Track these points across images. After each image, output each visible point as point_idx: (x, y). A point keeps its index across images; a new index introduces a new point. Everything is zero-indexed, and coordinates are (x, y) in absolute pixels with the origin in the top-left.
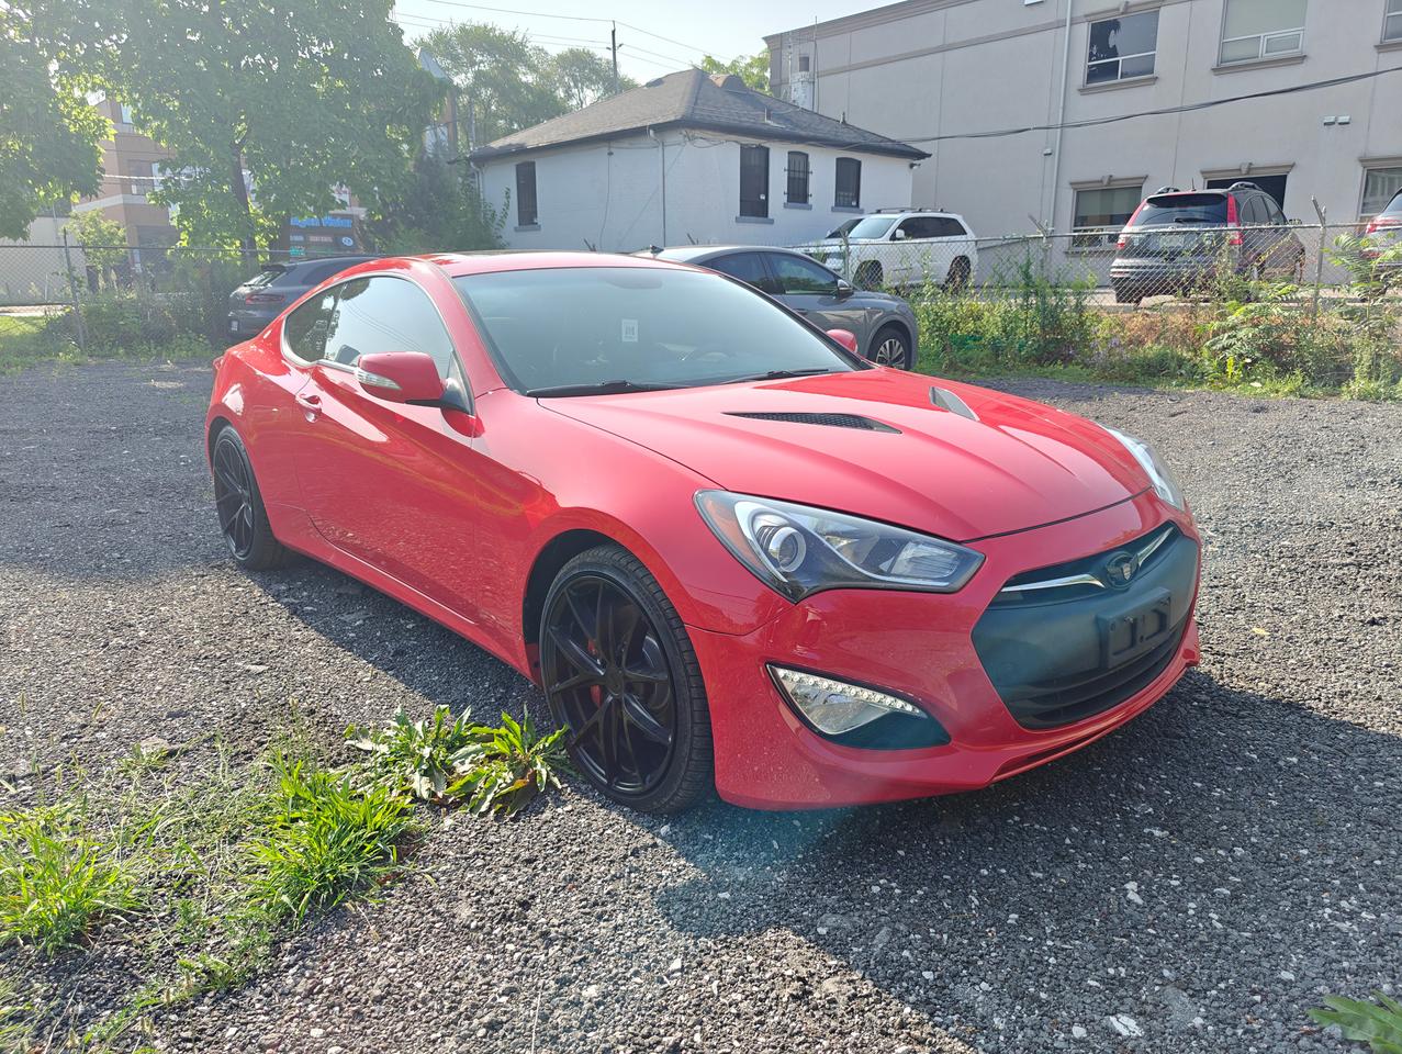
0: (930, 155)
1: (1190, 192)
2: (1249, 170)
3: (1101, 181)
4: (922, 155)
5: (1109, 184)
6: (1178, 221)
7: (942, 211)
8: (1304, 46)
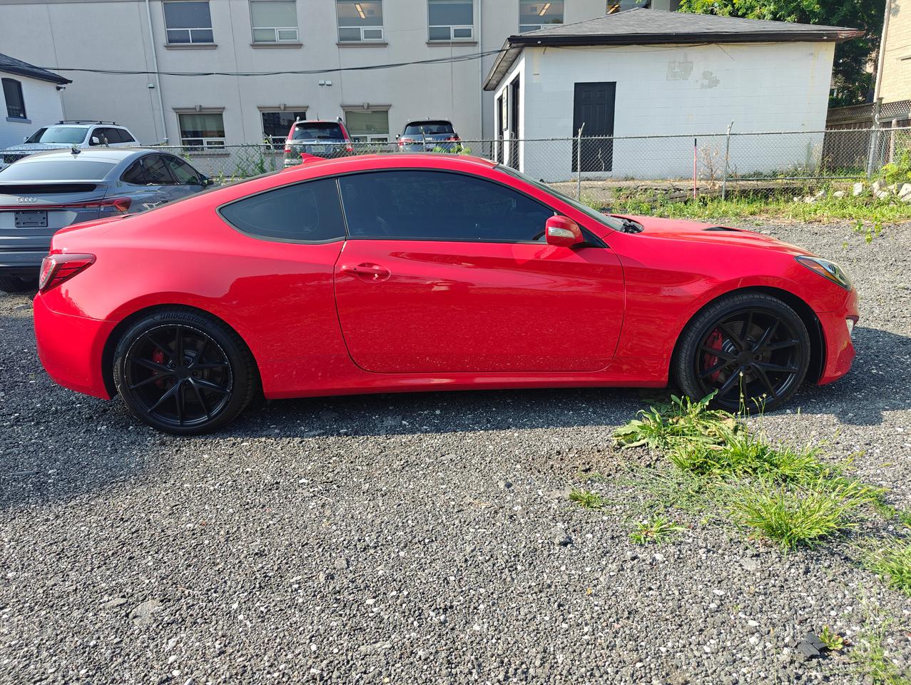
0: (71, 82)
1: (317, 121)
2: (285, 107)
3: (195, 109)
4: (66, 81)
5: (200, 111)
6: (319, 137)
7: (114, 124)
8: (301, 38)
